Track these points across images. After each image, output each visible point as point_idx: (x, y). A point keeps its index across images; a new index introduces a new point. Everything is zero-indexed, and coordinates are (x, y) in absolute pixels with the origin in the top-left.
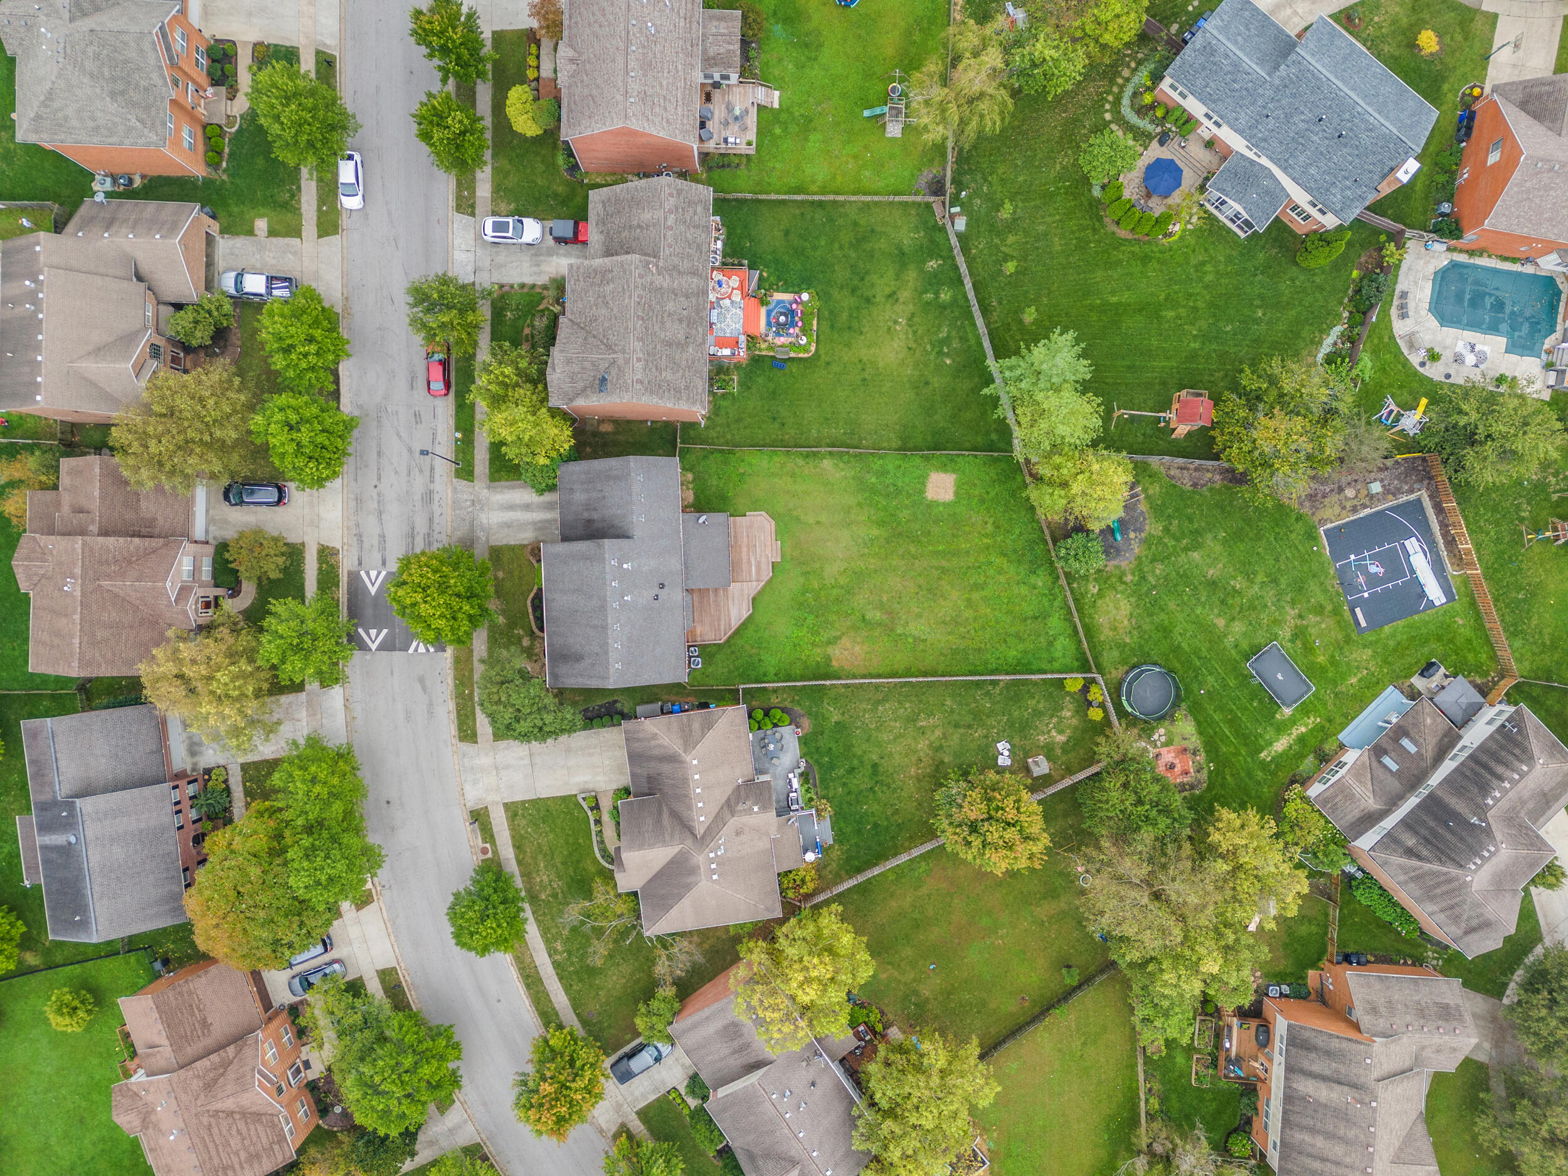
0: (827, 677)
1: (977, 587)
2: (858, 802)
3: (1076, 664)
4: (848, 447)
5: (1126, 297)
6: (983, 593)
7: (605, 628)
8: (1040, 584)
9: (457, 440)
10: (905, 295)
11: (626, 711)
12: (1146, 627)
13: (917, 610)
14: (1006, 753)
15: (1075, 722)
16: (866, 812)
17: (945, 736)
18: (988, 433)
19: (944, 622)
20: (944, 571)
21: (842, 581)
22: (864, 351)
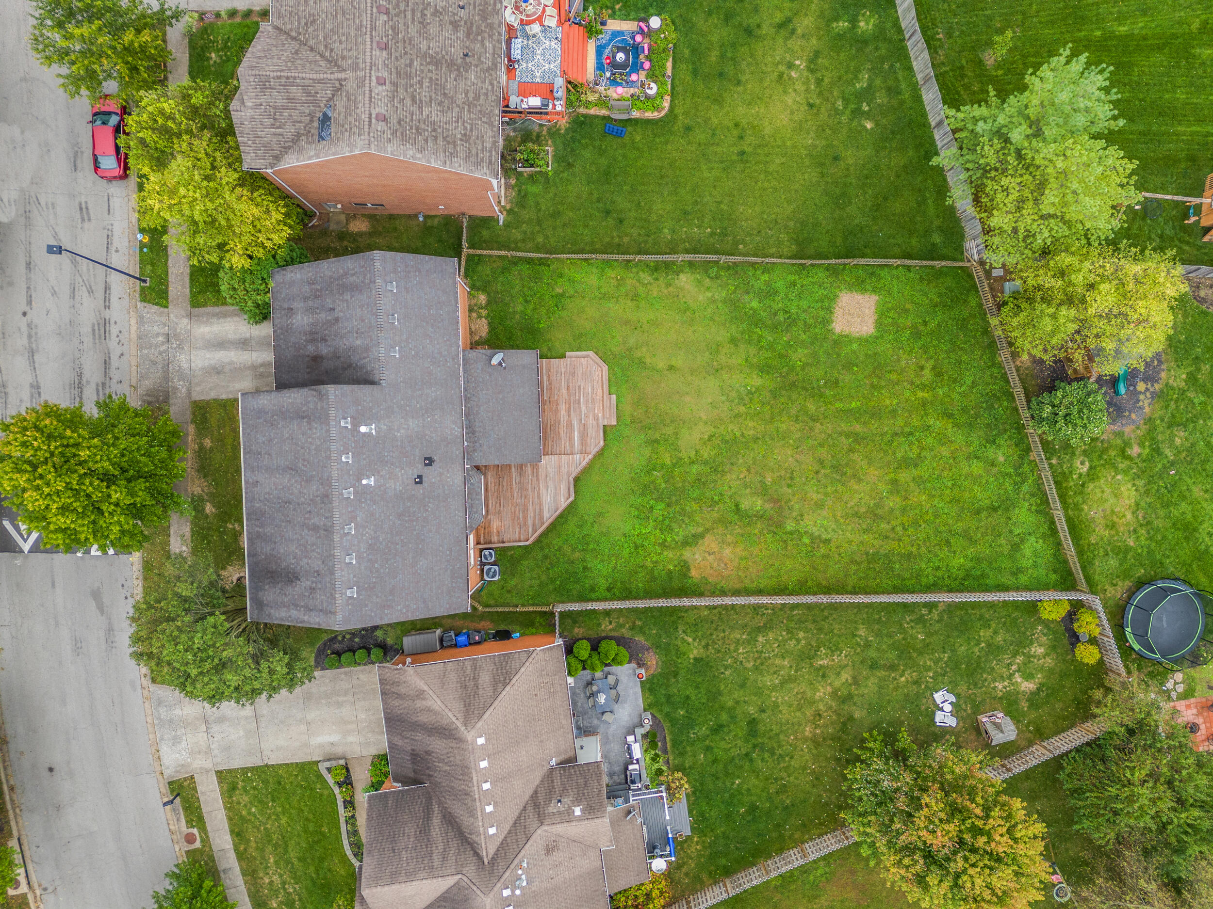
0: (683, 592)
1: (907, 463)
2: (727, 774)
3: (1053, 577)
4: (716, 252)
5: (1139, 26)
6: (915, 472)
7: (329, 530)
8: (1001, 459)
9: (142, 245)
10: (805, 23)
11: (390, 641)
12: (1159, 523)
13: (815, 497)
14: (948, 707)
15: (1049, 662)
16: (739, 791)
17: (856, 682)
18: (927, 233)
19: (856, 514)
20: (858, 439)
21: (706, 453)
22: (741, 110)
